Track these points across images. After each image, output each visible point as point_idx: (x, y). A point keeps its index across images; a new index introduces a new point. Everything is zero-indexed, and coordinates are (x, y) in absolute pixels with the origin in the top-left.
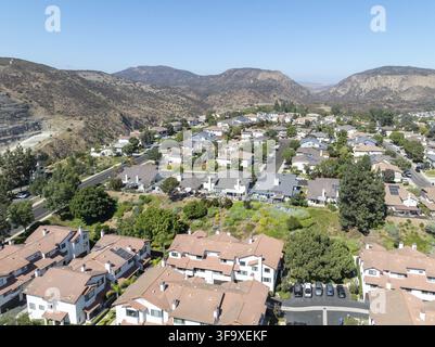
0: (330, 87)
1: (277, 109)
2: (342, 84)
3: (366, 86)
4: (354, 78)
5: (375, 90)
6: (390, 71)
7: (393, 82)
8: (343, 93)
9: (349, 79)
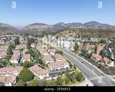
0: (23, 28)
1: (8, 34)
2: (26, 27)
3: (32, 28)
4: (29, 26)
5: (34, 29)
6: (37, 24)
7: (37, 27)
8: (26, 30)
9: (27, 26)
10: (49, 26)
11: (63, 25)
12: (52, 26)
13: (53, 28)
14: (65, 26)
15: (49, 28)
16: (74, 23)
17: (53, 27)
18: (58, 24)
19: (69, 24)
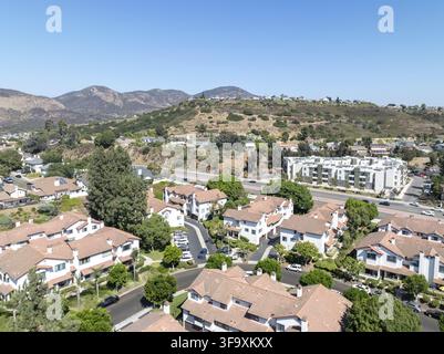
10: (39, 101)
11: (110, 100)
12: (54, 102)
13: (65, 111)
14: (119, 103)
15: (39, 111)
16: (155, 90)
17: (62, 106)
18: (82, 91)
19: (136, 94)
